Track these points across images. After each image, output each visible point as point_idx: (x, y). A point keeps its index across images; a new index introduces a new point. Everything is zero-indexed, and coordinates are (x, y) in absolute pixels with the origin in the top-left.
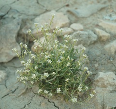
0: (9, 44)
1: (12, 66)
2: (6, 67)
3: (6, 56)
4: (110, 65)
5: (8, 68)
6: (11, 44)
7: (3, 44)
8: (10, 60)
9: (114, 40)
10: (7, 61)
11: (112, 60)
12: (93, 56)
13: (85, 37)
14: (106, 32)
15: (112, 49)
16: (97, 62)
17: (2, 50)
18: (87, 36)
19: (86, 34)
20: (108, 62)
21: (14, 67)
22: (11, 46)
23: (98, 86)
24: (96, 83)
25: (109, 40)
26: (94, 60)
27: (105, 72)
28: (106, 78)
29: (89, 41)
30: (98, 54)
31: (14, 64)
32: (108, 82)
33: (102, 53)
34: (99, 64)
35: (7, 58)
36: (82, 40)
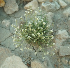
0: (12, 4)
1: (13, 17)
2: (10, 17)
3: (11, 11)
4: (65, 25)
5: (12, 17)
6: (13, 4)
7: (9, 4)
8: (12, 13)
9: (68, 7)
10: (11, 14)
11: (66, 22)
12: (56, 20)
13: (53, 8)
14: (65, 2)
15: (67, 14)
16: (58, 23)
17: (8, 8)
18: (54, 7)
19: (54, 6)
20: (64, 23)
21: (15, 17)
22: (13, 6)
23: (57, 38)
24: (56, 37)
25: (66, 8)
26: (57, 22)
27: (62, 30)
28: (62, 35)
29: (55, 10)
30: (59, 18)
31: (15, 15)
32: (62, 37)
33: (61, 17)
34: (59, 25)
35: (11, 12)
36: (51, 9)
